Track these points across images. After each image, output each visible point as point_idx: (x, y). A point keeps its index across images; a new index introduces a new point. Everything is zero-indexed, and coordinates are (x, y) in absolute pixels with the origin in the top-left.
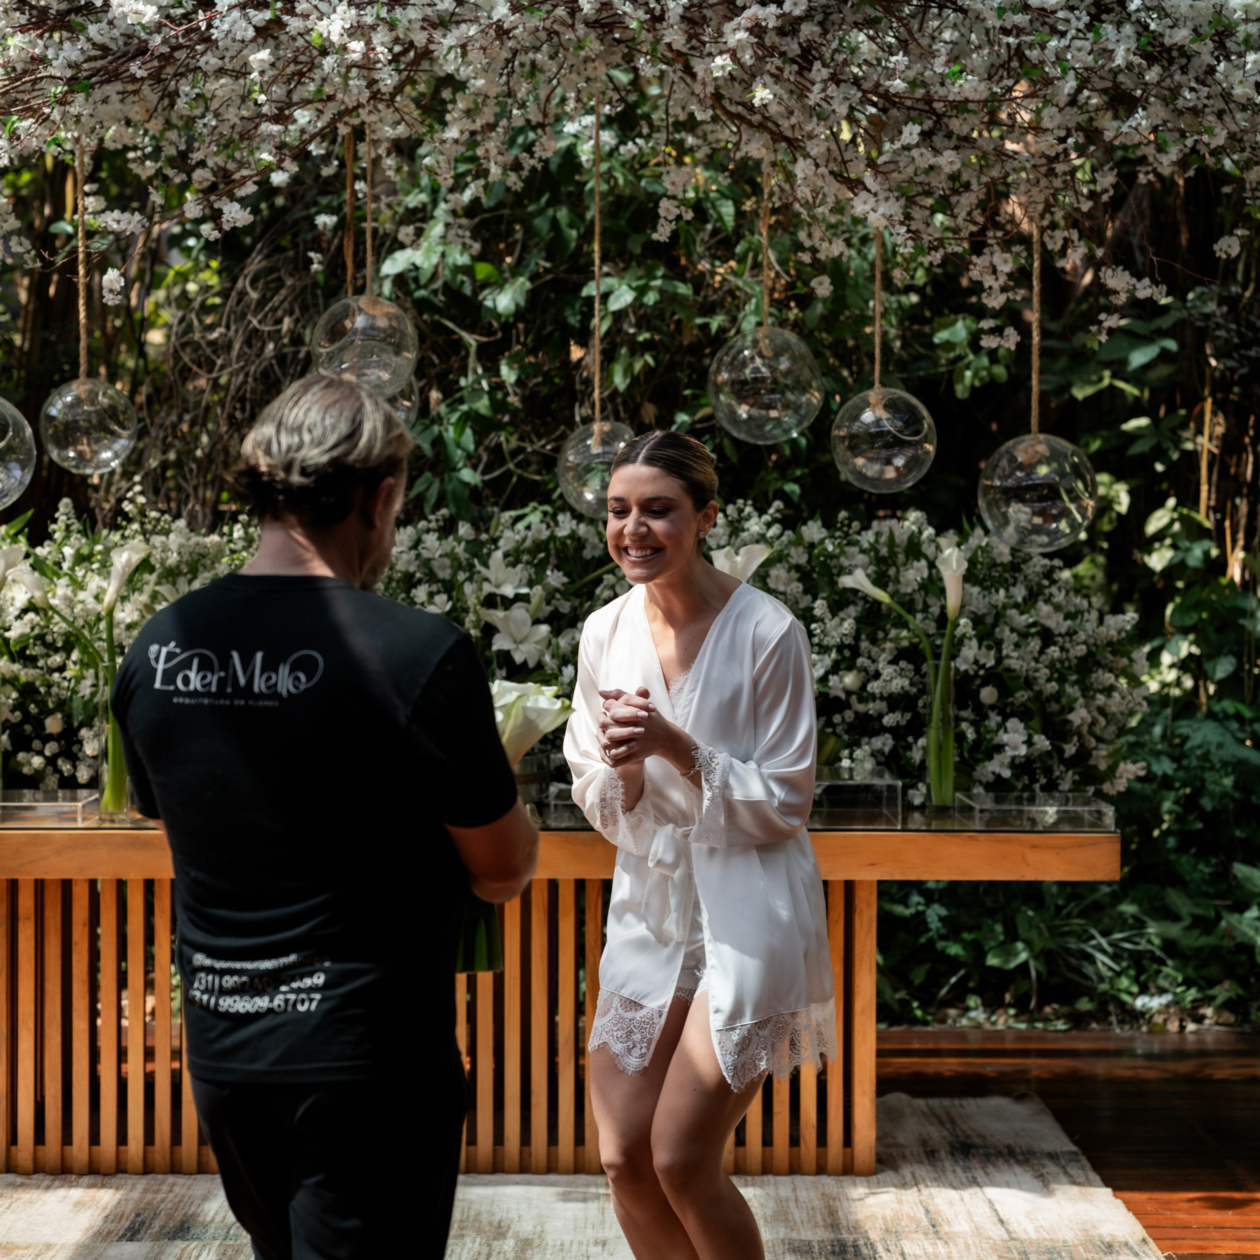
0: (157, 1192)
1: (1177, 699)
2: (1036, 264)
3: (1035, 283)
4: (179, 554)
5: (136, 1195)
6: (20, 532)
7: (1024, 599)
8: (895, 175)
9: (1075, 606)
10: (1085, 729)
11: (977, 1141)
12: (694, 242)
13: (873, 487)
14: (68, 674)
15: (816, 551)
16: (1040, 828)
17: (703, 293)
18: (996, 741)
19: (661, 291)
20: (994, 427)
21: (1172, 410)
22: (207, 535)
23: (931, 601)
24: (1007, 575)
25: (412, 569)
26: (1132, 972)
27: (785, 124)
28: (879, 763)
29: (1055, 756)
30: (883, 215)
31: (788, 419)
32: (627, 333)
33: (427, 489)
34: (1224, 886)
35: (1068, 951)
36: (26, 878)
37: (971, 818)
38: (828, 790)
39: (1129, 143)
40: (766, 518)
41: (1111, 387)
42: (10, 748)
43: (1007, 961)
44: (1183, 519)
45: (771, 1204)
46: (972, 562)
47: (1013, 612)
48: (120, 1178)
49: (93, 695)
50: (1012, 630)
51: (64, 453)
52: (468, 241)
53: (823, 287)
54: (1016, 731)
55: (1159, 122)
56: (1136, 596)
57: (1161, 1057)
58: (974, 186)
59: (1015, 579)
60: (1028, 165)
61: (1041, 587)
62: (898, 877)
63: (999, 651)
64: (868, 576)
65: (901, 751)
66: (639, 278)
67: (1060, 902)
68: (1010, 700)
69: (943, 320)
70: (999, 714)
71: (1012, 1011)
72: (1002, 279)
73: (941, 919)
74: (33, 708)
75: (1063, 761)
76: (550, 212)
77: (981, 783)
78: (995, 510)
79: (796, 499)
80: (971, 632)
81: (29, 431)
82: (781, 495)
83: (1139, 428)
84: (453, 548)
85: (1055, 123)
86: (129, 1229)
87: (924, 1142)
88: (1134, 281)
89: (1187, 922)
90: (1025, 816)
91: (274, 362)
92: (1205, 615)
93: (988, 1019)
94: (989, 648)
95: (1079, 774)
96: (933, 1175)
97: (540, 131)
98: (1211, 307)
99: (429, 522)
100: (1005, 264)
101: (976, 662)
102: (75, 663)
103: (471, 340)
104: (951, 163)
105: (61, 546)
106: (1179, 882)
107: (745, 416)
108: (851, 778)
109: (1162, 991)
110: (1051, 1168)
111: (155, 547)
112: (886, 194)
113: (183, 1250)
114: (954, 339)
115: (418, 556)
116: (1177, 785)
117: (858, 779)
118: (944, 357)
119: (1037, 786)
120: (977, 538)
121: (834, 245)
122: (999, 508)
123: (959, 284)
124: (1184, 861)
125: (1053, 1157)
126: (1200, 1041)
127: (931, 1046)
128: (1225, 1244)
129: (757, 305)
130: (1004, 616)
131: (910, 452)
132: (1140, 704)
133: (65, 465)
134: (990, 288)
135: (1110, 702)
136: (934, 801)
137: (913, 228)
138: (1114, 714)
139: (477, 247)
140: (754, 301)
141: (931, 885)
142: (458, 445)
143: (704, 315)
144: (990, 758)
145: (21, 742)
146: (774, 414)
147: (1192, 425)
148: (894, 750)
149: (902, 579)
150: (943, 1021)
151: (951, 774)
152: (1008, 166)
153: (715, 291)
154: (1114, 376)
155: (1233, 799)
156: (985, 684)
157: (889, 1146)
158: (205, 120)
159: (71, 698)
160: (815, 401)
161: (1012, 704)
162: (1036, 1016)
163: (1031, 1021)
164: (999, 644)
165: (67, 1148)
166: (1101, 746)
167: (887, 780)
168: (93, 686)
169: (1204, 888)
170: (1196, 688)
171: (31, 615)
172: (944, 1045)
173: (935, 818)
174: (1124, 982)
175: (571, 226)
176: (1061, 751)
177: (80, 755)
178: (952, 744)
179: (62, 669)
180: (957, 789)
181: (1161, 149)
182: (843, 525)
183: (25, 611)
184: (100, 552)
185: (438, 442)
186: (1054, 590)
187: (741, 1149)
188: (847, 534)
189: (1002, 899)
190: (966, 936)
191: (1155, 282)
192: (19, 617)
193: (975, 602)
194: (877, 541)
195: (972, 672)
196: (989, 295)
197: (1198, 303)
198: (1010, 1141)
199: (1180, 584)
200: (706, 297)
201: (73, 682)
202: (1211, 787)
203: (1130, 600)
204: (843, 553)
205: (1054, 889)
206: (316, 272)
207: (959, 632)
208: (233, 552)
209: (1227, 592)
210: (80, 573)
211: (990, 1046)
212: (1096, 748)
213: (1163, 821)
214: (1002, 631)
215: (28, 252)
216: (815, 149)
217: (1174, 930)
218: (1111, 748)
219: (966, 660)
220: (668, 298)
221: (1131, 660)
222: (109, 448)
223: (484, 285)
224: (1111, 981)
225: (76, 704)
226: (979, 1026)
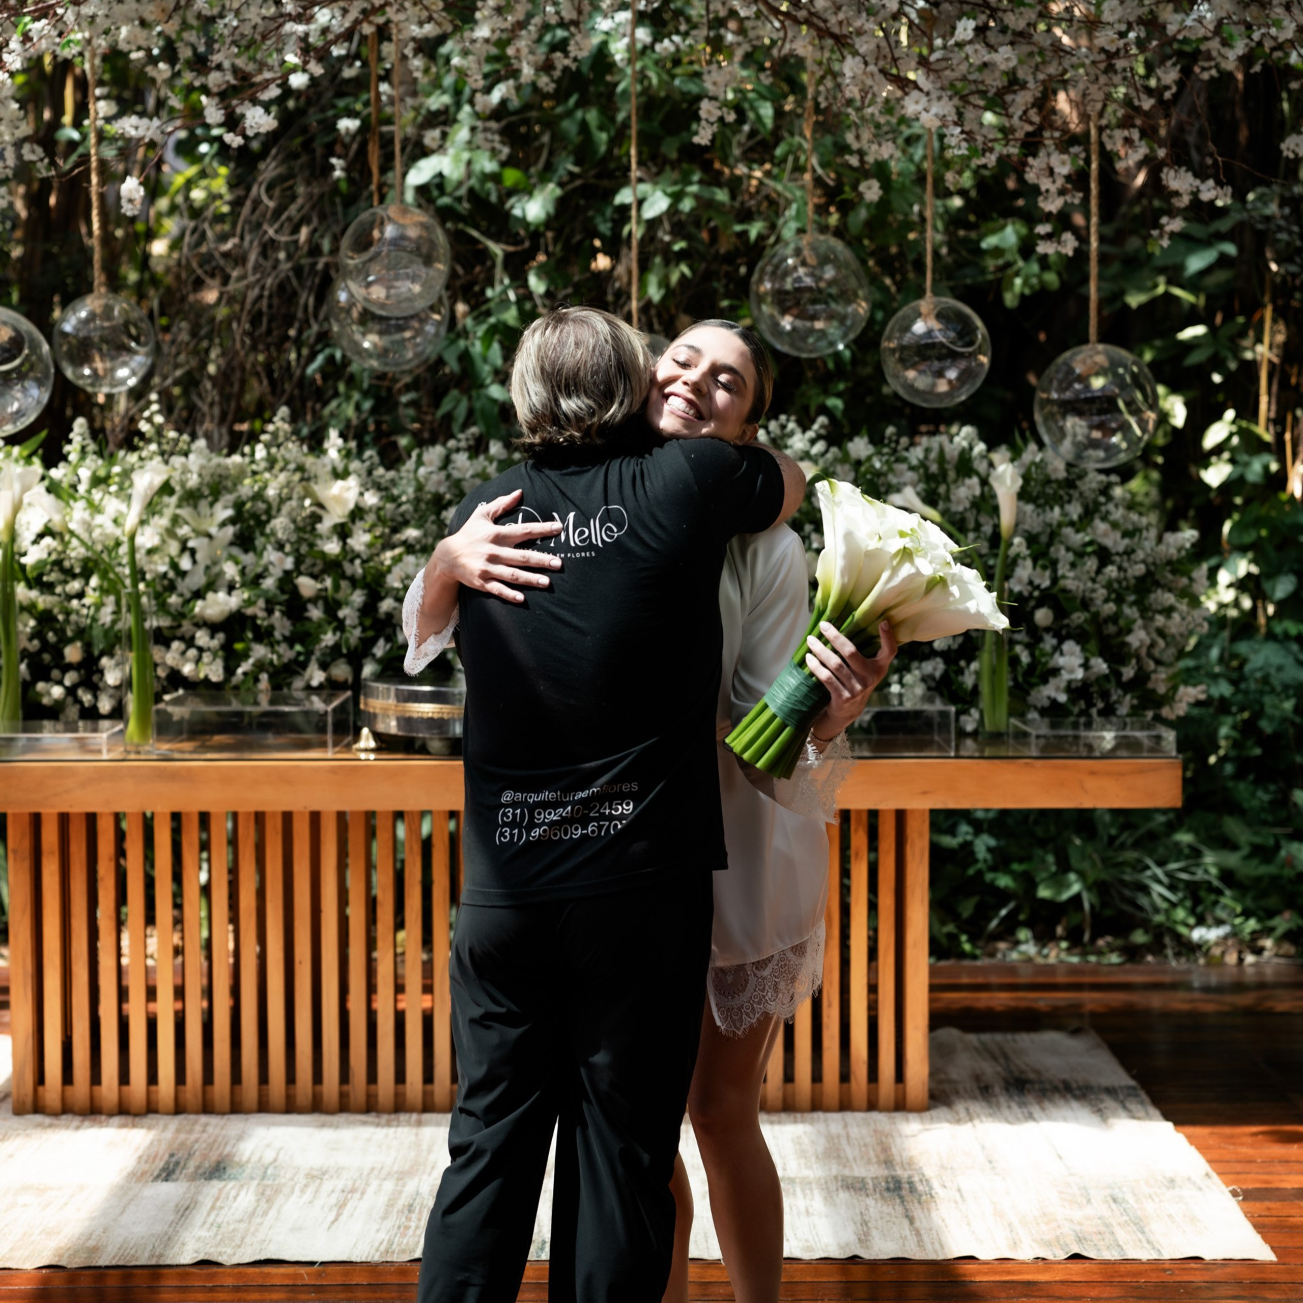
0: (190, 1131)
1: (1235, 621)
2: (1094, 166)
3: (1094, 186)
4: (200, 475)
5: (169, 1135)
6: (34, 453)
7: (1080, 518)
8: (947, 73)
9: (1133, 523)
10: (1143, 652)
11: (1032, 1076)
12: (730, 144)
13: (925, 401)
14: (87, 601)
15: (863, 469)
16: (1097, 754)
17: (739, 199)
18: (1052, 664)
19: (697, 197)
20: (1042, 337)
21: (1229, 317)
22: (229, 455)
23: (983, 519)
24: (1061, 492)
25: (442, 490)
26: (1188, 903)
27: (833, 20)
28: (929, 689)
29: (1113, 679)
30: (936, 115)
31: (834, 330)
32: (662, 241)
33: (455, 408)
34: (1284, 814)
35: (1123, 883)
36: (50, 812)
37: (1027, 745)
38: (877, 717)
39: (1193, 38)
40: (810, 434)
41: (1167, 295)
42: (28, 678)
43: (1059, 893)
44: (1241, 432)
45: (822, 1141)
46: (1026, 478)
47: (1068, 531)
48: (151, 1119)
49: (114, 622)
50: (1068, 549)
51: (79, 371)
52: (498, 146)
53: (872, 191)
54: (1072, 654)
55: (1224, 14)
56: (1191, 513)
57: (1219, 989)
58: (1031, 85)
59: (1070, 496)
60: (1087, 62)
61: (1097, 504)
62: (952, 805)
63: (1055, 571)
64: (918, 494)
65: (953, 675)
66: (675, 183)
67: (1113, 832)
68: (1066, 622)
69: (991, 225)
70: (1054, 636)
71: (1064, 945)
72: (1060, 182)
73: (990, 850)
74: (51, 636)
75: (1120, 684)
76: (579, 114)
77: (1035, 708)
78: (1052, 424)
79: (839, 414)
80: (1025, 551)
81: (46, 348)
82: (824, 410)
83: (1196, 338)
84: (485, 468)
85: (1116, 17)
86: (163, 1169)
87: (977, 1078)
88: (1197, 182)
89: (1245, 851)
90: (1082, 742)
91: (291, 274)
92: (1264, 533)
93: (1039, 953)
94: (1044, 568)
95: (1138, 698)
96: (987, 1111)
97: (573, 29)
98: (1273, 209)
99: (459, 440)
100: (1063, 166)
101: (1031, 583)
102: (94, 590)
103: (497, 249)
104: (1008, 59)
105: (77, 467)
106: (1235, 809)
107: (788, 327)
108: (901, 703)
109: (1219, 922)
110: (1109, 1103)
111: (174, 469)
112: (939, 93)
113: (221, 1190)
114: (1003, 245)
115: (449, 476)
116: (1234, 709)
117: (908, 705)
118: (991, 264)
119: (1094, 711)
120: (1031, 454)
121: (884, 147)
122: (1056, 422)
123: (1005, 186)
124: (1242, 789)
125: (1111, 1092)
126: (1260, 973)
127: (980, 980)
128: (1291, 1177)
129: (798, 211)
130: (1059, 534)
131: (963, 364)
132: (1200, 625)
133: (81, 383)
134: (1047, 191)
135: (1170, 623)
136: (988, 727)
137: (967, 128)
138: (1173, 636)
139: (506, 151)
140: (794, 206)
141: (980, 815)
142: (485, 360)
143: (741, 221)
144: (1045, 682)
145: (40, 672)
146: (819, 325)
147: (1251, 333)
148: (945, 675)
149: (953, 497)
150: (992, 955)
151: (1005, 698)
152: (1067, 63)
153: (752, 196)
154: (1169, 282)
155: (1293, 724)
156: (1039, 605)
157: (940, 1082)
158: (226, 20)
159: (91, 626)
160: (861, 311)
161: (1068, 626)
162: (1089, 949)
163: (1084, 954)
164: (1054, 564)
165: (96, 1088)
166: (1161, 669)
167: (938, 705)
168: (114, 613)
169: (1263, 816)
170: (1254, 609)
171: (48, 540)
172: (994, 979)
173: (989, 744)
174: (1180, 914)
175: (601, 128)
176: (1118, 675)
177: (101, 685)
178: (1005, 668)
179: (81, 595)
180: (1011, 714)
181: (1226, 43)
182: (890, 441)
183: (41, 536)
184: (118, 475)
185: (465, 357)
186: (1111, 507)
187: (789, 1086)
188: (895, 451)
189: (1053, 829)
190: (1016, 867)
191: (1220, 184)
192: (35, 542)
193: (1029, 521)
194: (926, 457)
195: (1026, 594)
196: (1046, 198)
197: (1259, 204)
198: (1066, 1076)
199: (1238, 501)
200: (743, 203)
201: (92, 610)
202: (1269, 710)
203: (1185, 517)
204: (891, 470)
205: (1107, 818)
206: (339, 180)
207: (1012, 552)
208: (254, 473)
209: (1287, 508)
210: (97, 495)
211: (1042, 980)
212: (1155, 671)
213: (1219, 747)
214: (1058, 550)
215: (42, 160)
216: (864, 46)
217: (1232, 860)
218: (1171, 671)
219: (1020, 581)
220: (705, 204)
221: (1191, 580)
222: (125, 364)
223: (512, 192)
224: (1167, 912)
225: (97, 632)
226: (1029, 960)
